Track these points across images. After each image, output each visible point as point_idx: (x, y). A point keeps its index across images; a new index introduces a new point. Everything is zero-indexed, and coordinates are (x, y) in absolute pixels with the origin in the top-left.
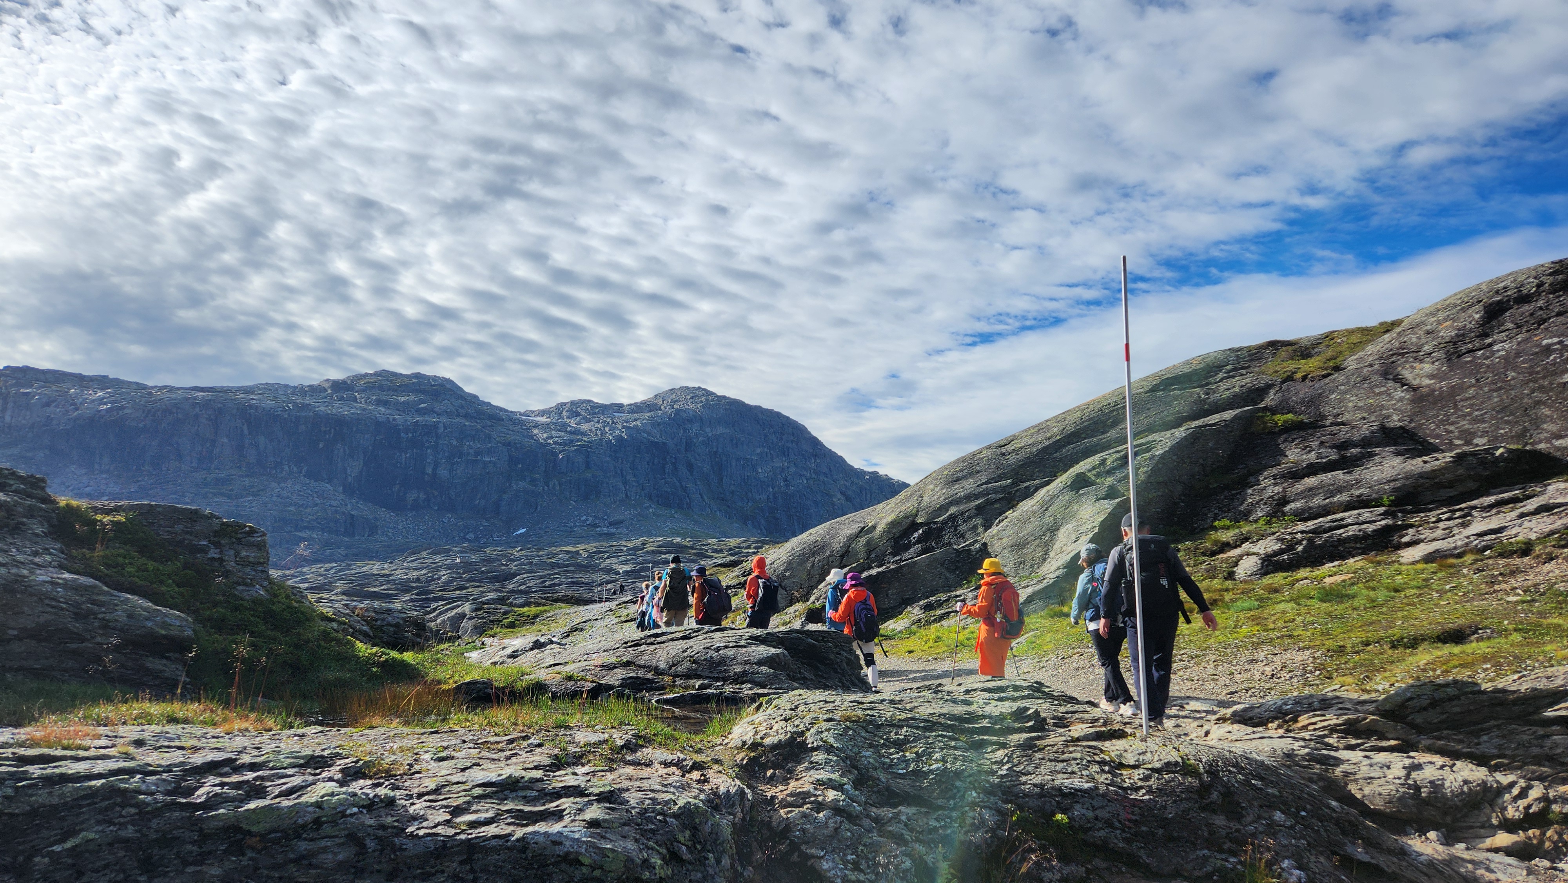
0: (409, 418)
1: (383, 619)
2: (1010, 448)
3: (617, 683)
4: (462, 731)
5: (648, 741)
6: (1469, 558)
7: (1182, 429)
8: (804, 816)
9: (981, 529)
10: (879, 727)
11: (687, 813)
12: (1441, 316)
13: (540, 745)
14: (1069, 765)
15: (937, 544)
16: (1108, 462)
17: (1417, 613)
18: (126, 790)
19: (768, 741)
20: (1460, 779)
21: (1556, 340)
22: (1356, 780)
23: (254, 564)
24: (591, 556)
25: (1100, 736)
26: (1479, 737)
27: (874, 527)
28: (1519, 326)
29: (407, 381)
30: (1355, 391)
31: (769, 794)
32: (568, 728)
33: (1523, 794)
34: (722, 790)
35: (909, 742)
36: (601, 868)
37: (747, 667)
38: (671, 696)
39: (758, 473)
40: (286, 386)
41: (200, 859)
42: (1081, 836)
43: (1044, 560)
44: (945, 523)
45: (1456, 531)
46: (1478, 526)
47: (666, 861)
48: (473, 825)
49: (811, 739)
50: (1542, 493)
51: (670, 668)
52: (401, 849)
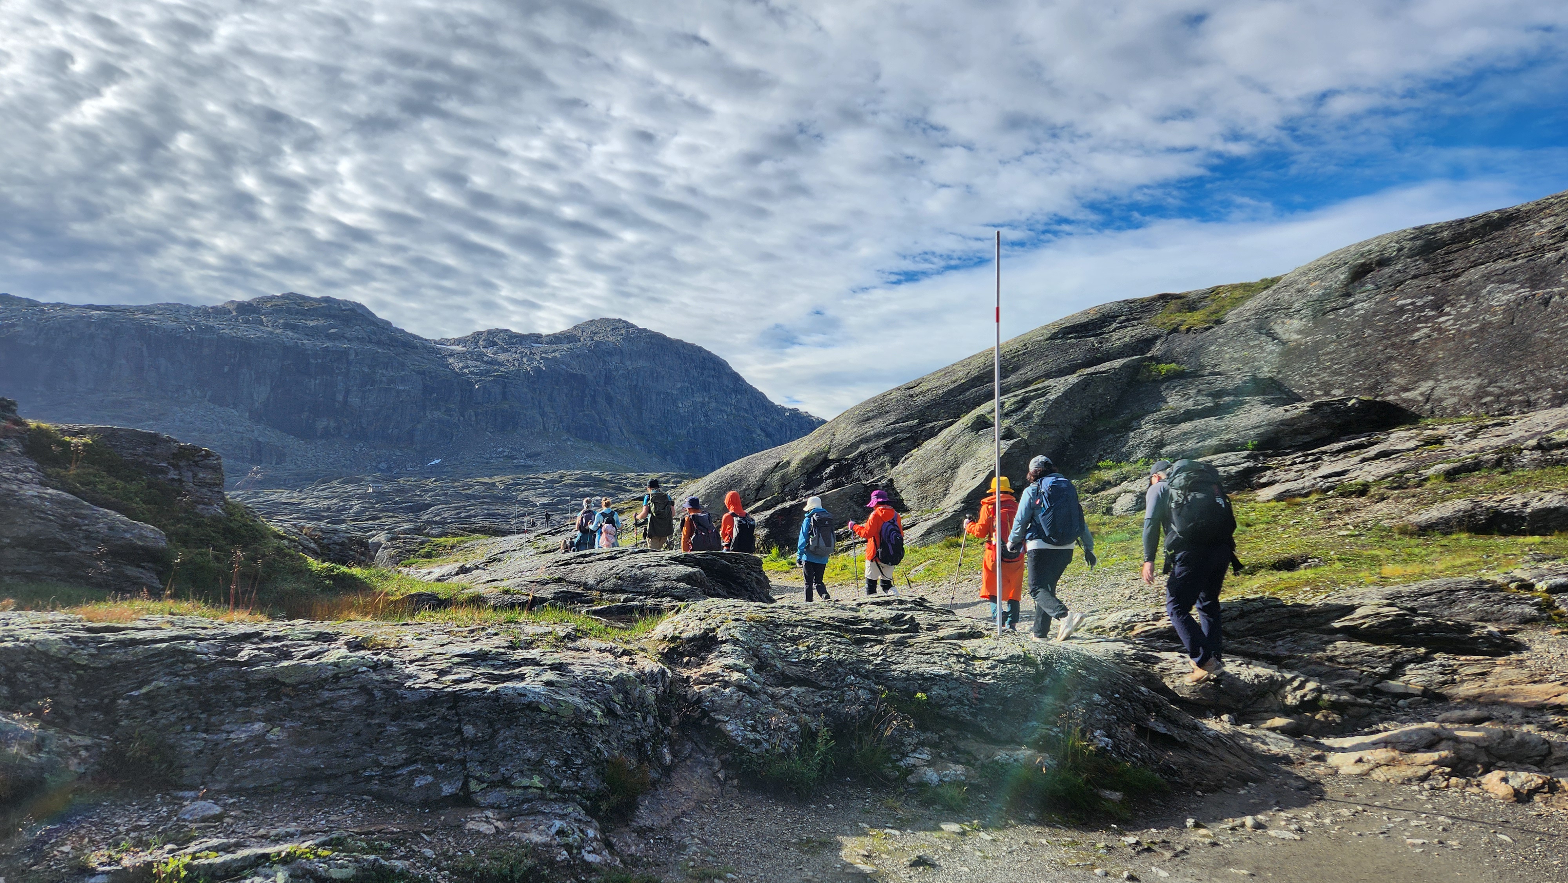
0: (318, 343)
1: (330, 539)
2: (917, 390)
3: (550, 596)
4: (428, 624)
5: (586, 634)
6: (1314, 497)
7: (1075, 376)
8: (714, 691)
9: (888, 466)
10: (778, 626)
11: (621, 683)
12: (1311, 275)
13: (496, 634)
14: (932, 657)
15: (847, 479)
16: (1006, 406)
17: (1262, 545)
18: (186, 651)
19: (684, 635)
20: (1253, 674)
21: (1409, 301)
22: (1169, 675)
23: (210, 485)
24: (507, 488)
25: (961, 636)
26: (1274, 642)
27: (788, 463)
28: (1378, 287)
29: (316, 305)
30: (1232, 344)
31: (685, 675)
32: (516, 622)
33: (1301, 686)
34: (647, 670)
35: (802, 638)
36: (556, 714)
37: (667, 583)
38: (599, 607)
39: (677, 407)
40: (188, 307)
41: (248, 702)
42: (936, 710)
43: (945, 495)
44: (855, 459)
45: (1306, 473)
46: (1325, 470)
47: (605, 715)
48: (456, 682)
49: (720, 634)
50: (1385, 440)
51: (598, 584)
52: (402, 698)
